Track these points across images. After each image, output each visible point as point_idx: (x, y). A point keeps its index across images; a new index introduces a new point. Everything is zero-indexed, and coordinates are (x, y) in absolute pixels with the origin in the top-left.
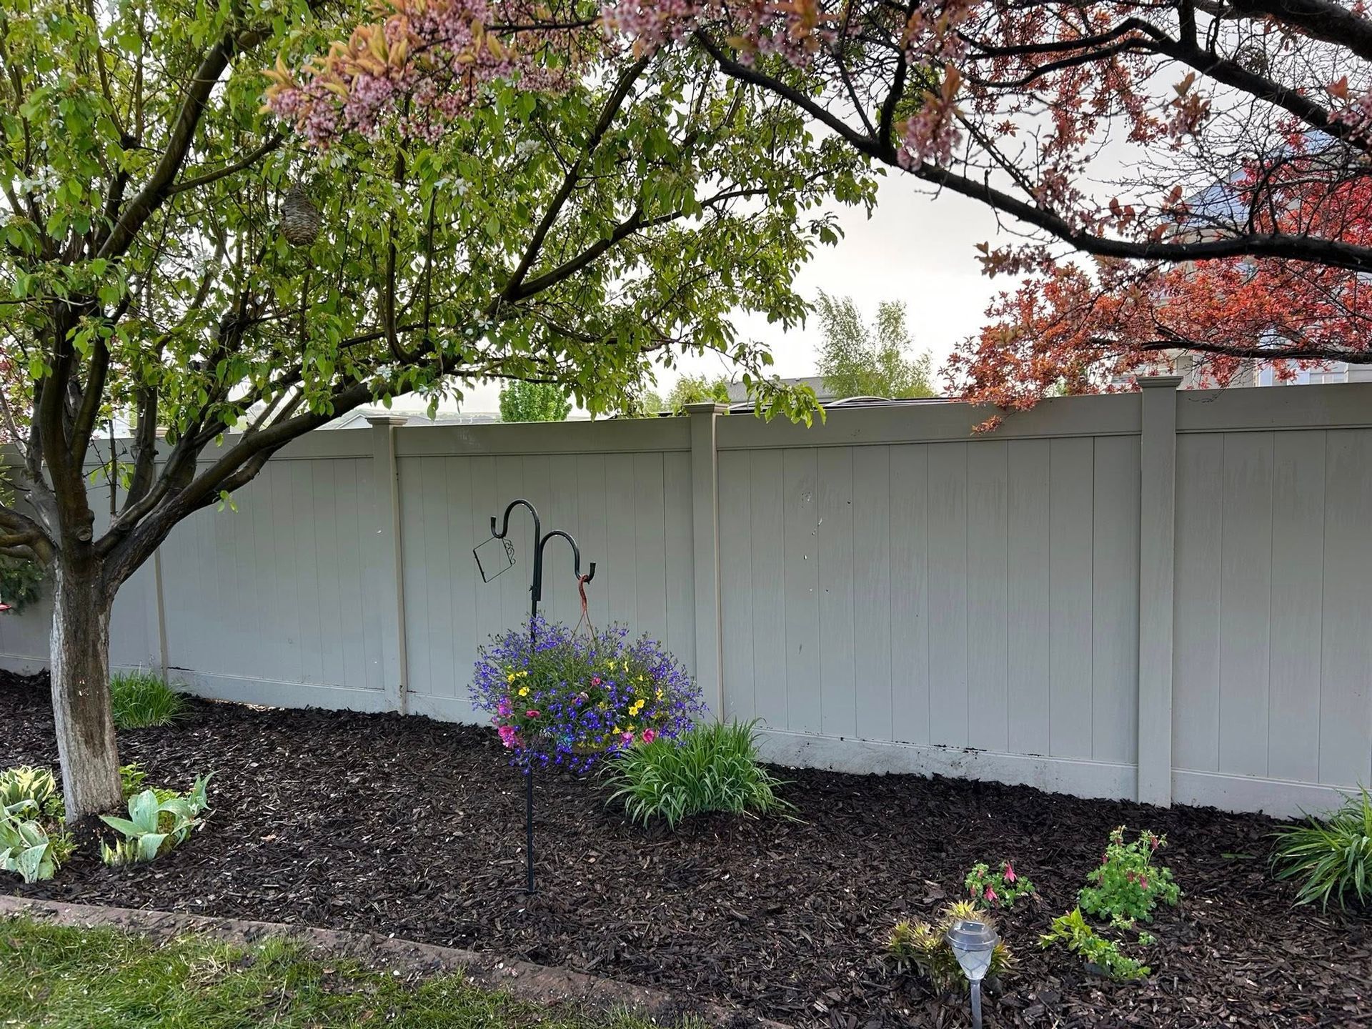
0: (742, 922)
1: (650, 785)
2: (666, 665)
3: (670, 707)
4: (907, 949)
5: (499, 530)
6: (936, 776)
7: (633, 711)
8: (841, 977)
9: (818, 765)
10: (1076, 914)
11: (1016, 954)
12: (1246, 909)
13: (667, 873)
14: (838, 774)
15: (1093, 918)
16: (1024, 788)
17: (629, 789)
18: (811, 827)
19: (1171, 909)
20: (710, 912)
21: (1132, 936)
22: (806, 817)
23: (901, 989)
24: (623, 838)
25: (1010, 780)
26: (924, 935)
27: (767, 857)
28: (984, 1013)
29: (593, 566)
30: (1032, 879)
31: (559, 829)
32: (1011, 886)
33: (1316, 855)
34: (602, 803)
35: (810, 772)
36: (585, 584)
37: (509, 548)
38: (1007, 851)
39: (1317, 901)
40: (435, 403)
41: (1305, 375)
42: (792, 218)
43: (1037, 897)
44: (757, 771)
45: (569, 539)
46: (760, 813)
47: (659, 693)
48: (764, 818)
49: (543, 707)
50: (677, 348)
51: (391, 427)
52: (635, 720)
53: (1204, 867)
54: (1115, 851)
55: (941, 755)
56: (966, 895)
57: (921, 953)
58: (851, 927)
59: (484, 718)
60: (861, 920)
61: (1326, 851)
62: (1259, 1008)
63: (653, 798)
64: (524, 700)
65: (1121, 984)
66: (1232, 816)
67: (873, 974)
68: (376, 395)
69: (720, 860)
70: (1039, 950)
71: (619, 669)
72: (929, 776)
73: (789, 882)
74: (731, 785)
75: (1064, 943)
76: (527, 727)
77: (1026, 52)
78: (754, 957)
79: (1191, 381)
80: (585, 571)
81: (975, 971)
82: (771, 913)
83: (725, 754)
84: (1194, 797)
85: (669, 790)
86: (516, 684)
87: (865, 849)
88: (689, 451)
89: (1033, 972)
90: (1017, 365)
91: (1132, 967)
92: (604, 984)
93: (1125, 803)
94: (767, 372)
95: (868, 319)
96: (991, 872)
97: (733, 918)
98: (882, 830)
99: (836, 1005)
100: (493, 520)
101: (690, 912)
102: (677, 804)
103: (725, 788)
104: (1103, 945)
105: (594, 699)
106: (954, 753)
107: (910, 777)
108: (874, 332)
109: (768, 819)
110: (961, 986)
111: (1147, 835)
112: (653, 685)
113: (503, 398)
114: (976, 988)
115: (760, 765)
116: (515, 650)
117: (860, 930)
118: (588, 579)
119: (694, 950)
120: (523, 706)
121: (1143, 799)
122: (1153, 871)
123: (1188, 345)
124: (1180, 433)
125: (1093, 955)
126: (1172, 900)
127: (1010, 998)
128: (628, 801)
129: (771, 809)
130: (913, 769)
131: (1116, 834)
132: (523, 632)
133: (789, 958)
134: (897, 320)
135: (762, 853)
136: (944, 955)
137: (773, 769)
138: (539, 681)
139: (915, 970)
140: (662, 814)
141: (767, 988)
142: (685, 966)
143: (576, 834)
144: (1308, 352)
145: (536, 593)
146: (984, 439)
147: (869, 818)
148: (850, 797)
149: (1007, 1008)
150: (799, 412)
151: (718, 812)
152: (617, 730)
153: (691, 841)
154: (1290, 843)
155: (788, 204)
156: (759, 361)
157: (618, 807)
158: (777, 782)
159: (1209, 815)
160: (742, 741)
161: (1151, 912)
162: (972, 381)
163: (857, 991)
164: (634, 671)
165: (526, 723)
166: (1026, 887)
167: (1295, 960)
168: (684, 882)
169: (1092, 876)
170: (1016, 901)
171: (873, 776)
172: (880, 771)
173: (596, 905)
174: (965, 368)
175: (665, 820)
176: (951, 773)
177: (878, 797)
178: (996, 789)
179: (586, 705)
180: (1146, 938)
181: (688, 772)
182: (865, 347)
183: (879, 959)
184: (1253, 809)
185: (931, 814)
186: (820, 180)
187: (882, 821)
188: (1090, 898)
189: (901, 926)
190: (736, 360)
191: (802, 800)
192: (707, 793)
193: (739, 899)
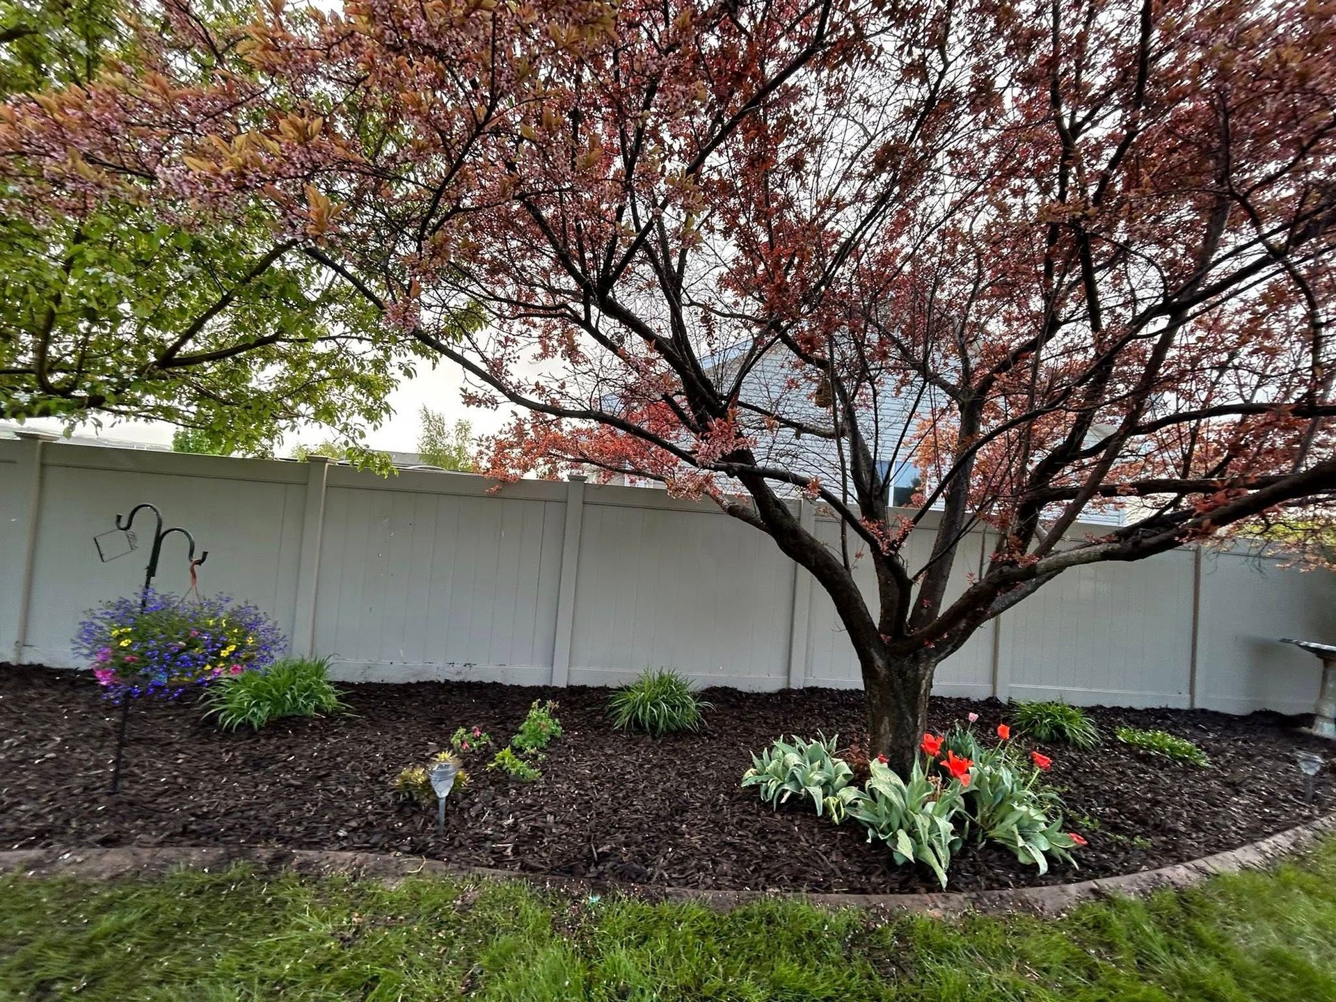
0: (297, 787)
1: (242, 703)
2: (258, 622)
3: (258, 649)
4: (407, 786)
5: (124, 524)
6: (447, 681)
7: (224, 653)
8: (361, 813)
9: (374, 680)
10: (508, 750)
11: (472, 777)
12: (591, 735)
13: (245, 763)
14: (387, 684)
15: (517, 751)
16: (495, 683)
17: (223, 707)
18: (361, 719)
19: (558, 740)
20: (273, 784)
21: (535, 756)
22: (359, 713)
23: (400, 812)
24: (211, 742)
25: (487, 680)
26: (419, 775)
27: (326, 742)
28: (447, 815)
29: (205, 554)
30: (490, 734)
31: (154, 741)
32: (477, 739)
33: (623, 704)
34: (198, 718)
35: (369, 684)
36: (196, 567)
37: (132, 539)
38: (478, 719)
39: (622, 727)
40: (72, 427)
41: (641, 483)
42: (388, 358)
43: (491, 744)
44: (326, 687)
45: (187, 534)
46: (326, 714)
47: (250, 641)
48: (328, 716)
49: (142, 654)
50: (301, 421)
51: (40, 441)
52: (226, 660)
53: (577, 716)
54: (533, 714)
55: (452, 669)
56: (451, 746)
57: (416, 786)
58: (375, 778)
59: (84, 664)
60: (383, 772)
61: (628, 702)
62: (589, 784)
63: (241, 711)
64: (124, 649)
65: (525, 784)
66: (593, 689)
67: (383, 805)
68: (8, 413)
69: (290, 748)
70: (486, 773)
71: (217, 625)
72: (442, 681)
73: (338, 756)
74: (306, 698)
75: (500, 766)
76: (124, 669)
77: (526, 306)
78: (300, 809)
79: (593, 479)
80: (197, 556)
81: (443, 791)
82: (320, 778)
83: (304, 678)
84: (577, 681)
85: (257, 705)
86: (120, 637)
87: (395, 728)
88: (306, 484)
89: (480, 785)
90: (512, 460)
91: (534, 773)
92: (168, 852)
93: (545, 687)
94: (361, 443)
95: (450, 427)
96: (467, 733)
97: (292, 785)
98: (408, 715)
99: (355, 830)
100: (119, 518)
101: (257, 786)
102: (263, 714)
103: (301, 700)
104: (520, 764)
105: (191, 645)
106: (458, 666)
107: (432, 683)
108: (453, 434)
109: (332, 717)
110: (436, 802)
111: (549, 703)
112: (246, 635)
113: (176, 436)
114: (442, 802)
115: (330, 683)
116: (122, 612)
117: (381, 779)
118: (199, 563)
119: (252, 813)
120: (123, 653)
121: (554, 684)
122: (550, 721)
123: (592, 462)
124: (584, 503)
125: (513, 771)
126: (558, 735)
127: (464, 804)
128: (222, 715)
129: (335, 710)
130: (434, 678)
131: (535, 704)
132: (135, 599)
133: (328, 804)
134: (467, 430)
135: (323, 740)
136: (427, 785)
137: (341, 685)
138: (141, 635)
139: (411, 797)
140: (250, 722)
141: (306, 828)
142: (242, 826)
143: (170, 744)
144: (639, 473)
145: (151, 571)
146: (491, 496)
147: (401, 709)
148: (391, 698)
149: (462, 810)
150: (380, 469)
151: (294, 716)
152: (208, 667)
153: (269, 737)
154: (613, 699)
155: (386, 351)
156: (357, 434)
157: (213, 720)
158: (342, 693)
159: (583, 689)
160: (319, 669)
161: (547, 743)
162: (489, 465)
163: (371, 818)
164: (231, 625)
165: (124, 666)
166: (485, 738)
167: (608, 757)
168: (257, 766)
169: (521, 728)
170: (479, 747)
171: (409, 684)
172: (413, 681)
173: (176, 793)
174: (486, 458)
175: (250, 724)
176: (457, 679)
177: (410, 696)
178: (480, 685)
179: (182, 650)
180: (542, 756)
181: (274, 692)
182: (447, 441)
183: (389, 795)
184: (601, 684)
185: (440, 703)
186: (408, 342)
187: (409, 710)
188: (517, 740)
189: (405, 772)
190: (341, 431)
191: (359, 702)
192: (288, 703)
193: (298, 772)
